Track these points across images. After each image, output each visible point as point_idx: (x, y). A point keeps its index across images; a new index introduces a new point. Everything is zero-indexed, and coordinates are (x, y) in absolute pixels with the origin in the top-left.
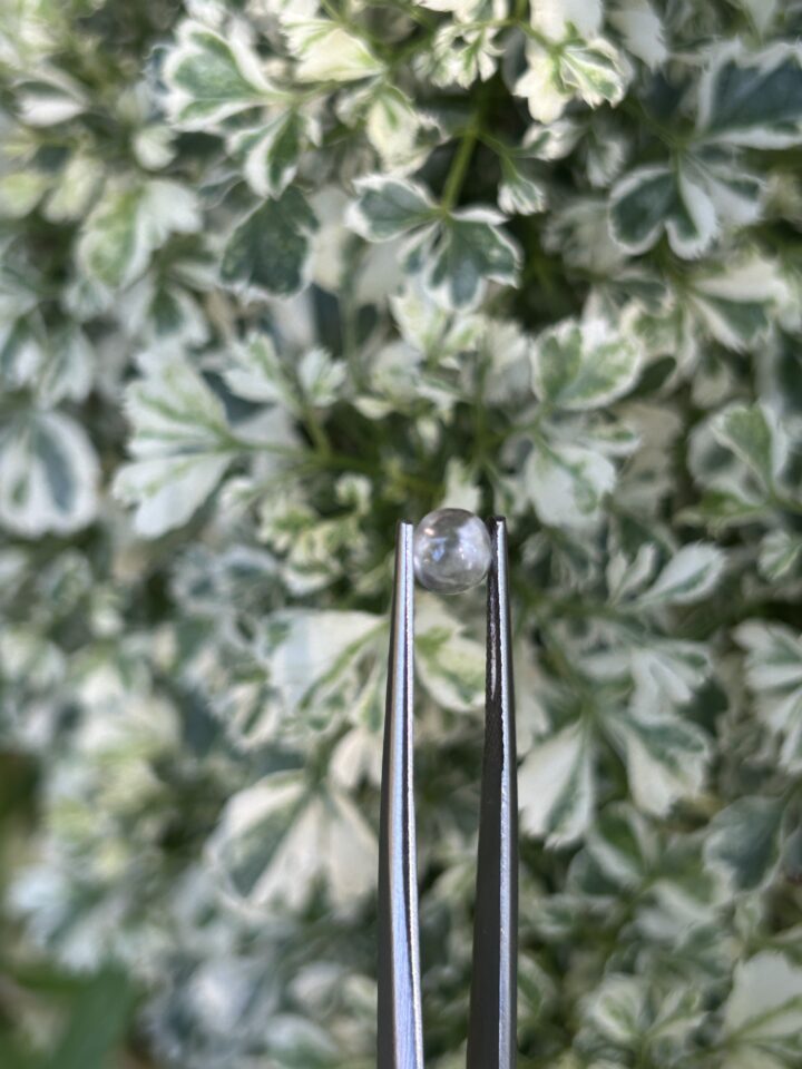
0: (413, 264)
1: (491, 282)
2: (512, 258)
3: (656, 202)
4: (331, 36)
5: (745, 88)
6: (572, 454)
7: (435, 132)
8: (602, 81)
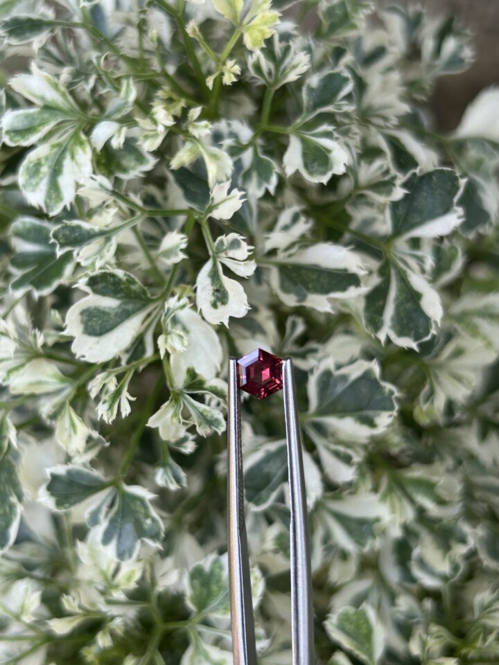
1: (145, 545)
2: (159, 529)
5: (340, 388)
8: (212, 417)
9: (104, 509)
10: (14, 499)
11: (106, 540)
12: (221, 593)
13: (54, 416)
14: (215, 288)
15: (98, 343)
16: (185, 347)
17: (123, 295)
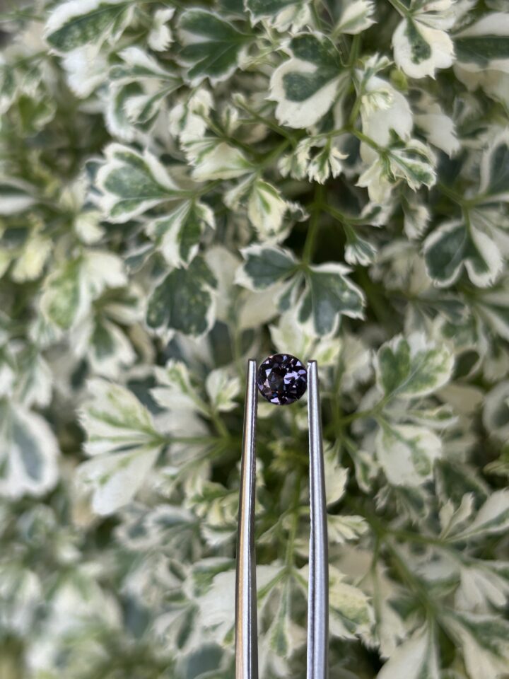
0: (285, 304)
2: (360, 299)
3: (456, 248)
4: (217, 148)
6: (408, 432)
7: (299, 214)
8: (421, 172)
9: (294, 292)
10: (206, 287)
11: (303, 317)
12: (410, 373)
13: (244, 199)
14: (414, 45)
15: (299, 109)
16: (389, 104)
17: (319, 60)
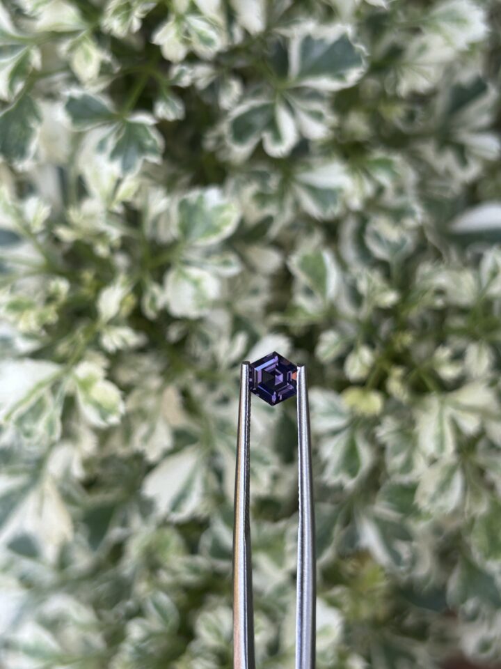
0: (101, 146)
1: (145, 161)
2: (158, 146)
3: (259, 120)
5: (317, 52)
6: (194, 272)
7: (110, 65)
8: (205, 37)
